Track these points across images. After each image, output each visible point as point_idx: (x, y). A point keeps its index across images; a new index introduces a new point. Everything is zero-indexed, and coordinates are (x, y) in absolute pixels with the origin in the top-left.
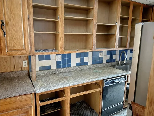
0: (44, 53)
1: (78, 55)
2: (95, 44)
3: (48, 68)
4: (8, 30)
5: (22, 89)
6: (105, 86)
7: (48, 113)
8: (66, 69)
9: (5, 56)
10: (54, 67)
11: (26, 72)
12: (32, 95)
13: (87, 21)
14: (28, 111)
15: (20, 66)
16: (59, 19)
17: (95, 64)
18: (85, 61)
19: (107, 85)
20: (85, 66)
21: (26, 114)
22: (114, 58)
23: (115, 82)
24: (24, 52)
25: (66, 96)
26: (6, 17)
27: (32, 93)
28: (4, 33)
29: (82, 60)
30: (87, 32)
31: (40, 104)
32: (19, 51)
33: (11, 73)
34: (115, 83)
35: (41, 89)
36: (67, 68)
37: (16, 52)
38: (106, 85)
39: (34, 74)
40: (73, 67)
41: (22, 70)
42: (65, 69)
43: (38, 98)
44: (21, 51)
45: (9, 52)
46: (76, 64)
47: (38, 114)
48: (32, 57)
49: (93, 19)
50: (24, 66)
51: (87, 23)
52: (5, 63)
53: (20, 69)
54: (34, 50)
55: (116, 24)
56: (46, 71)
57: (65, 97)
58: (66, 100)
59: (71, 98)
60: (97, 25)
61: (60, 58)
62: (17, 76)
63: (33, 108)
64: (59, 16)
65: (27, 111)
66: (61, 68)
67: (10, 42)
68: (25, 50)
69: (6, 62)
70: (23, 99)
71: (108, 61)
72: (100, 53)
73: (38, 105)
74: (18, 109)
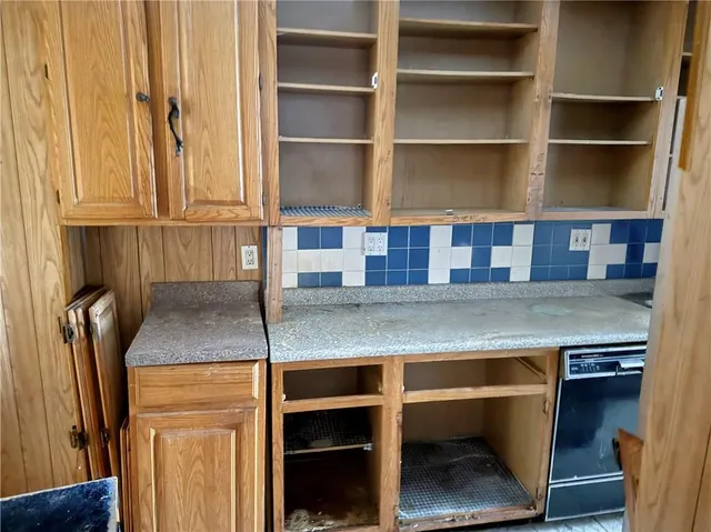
0: (312, 220)
1: (460, 235)
2: (539, 189)
3: (333, 280)
4: (189, 131)
5: (227, 342)
6: (570, 377)
7: (319, 450)
8: (406, 292)
9: (181, 224)
10: (355, 277)
11: (251, 288)
12: (257, 365)
13: (511, 83)
14: (240, 424)
15: (232, 265)
16: (375, 87)
17: (546, 280)
18: (494, 265)
19: (577, 372)
20: (493, 286)
21: (233, 434)
22: (647, 259)
23: (623, 366)
24: (241, 212)
25: (385, 392)
26: (186, 86)
27: (256, 361)
28: (179, 143)
29: (482, 257)
30: (507, 134)
31: (283, 405)
32: (226, 208)
33: (198, 288)
34: (624, 370)
35: (289, 349)
36: (411, 287)
37: (213, 211)
38: (572, 372)
39: (276, 297)
40: (437, 285)
41: (237, 281)
42: (400, 289)
43: (277, 382)
44: (231, 208)
45: (191, 210)
46: (453, 272)
47: (277, 443)
48: (269, 230)
49: (533, 77)
50: (245, 267)
51: (507, 93)
52: (181, 248)
53: (231, 277)
54: (277, 207)
55: (658, 93)
56: (322, 291)
57: (381, 394)
58: (385, 407)
59: (404, 405)
60: (550, 101)
61: (380, 245)
62: (220, 299)
63: (259, 414)
64: (376, 75)
65: (237, 421)
66: (384, 285)
67: (194, 173)
68: (245, 204)
69: (186, 246)
70: (226, 377)
71: (613, 272)
72: (574, 232)
73: (278, 409)
74: (209, 409)
